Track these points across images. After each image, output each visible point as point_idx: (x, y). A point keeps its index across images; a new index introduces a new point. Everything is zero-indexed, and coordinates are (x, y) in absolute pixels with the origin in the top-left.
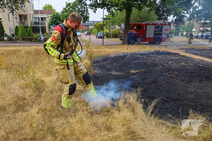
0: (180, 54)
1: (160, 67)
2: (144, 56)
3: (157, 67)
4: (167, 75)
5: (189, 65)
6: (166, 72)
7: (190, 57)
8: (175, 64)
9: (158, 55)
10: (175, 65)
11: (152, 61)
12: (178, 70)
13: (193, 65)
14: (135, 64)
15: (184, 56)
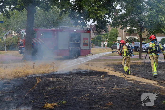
0: (109, 74)
1: (87, 95)
2: (61, 78)
3: (82, 95)
4: (98, 107)
5: (123, 90)
6: (95, 103)
7: (121, 78)
8: (105, 89)
9: (79, 77)
10: (105, 91)
11: (74, 86)
12: (111, 98)
13: (128, 89)
14: (49, 92)
15: (114, 76)
